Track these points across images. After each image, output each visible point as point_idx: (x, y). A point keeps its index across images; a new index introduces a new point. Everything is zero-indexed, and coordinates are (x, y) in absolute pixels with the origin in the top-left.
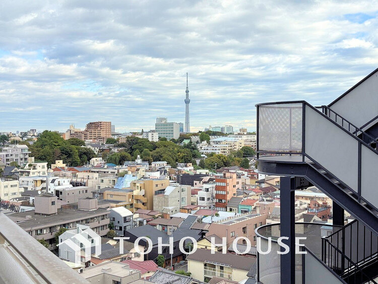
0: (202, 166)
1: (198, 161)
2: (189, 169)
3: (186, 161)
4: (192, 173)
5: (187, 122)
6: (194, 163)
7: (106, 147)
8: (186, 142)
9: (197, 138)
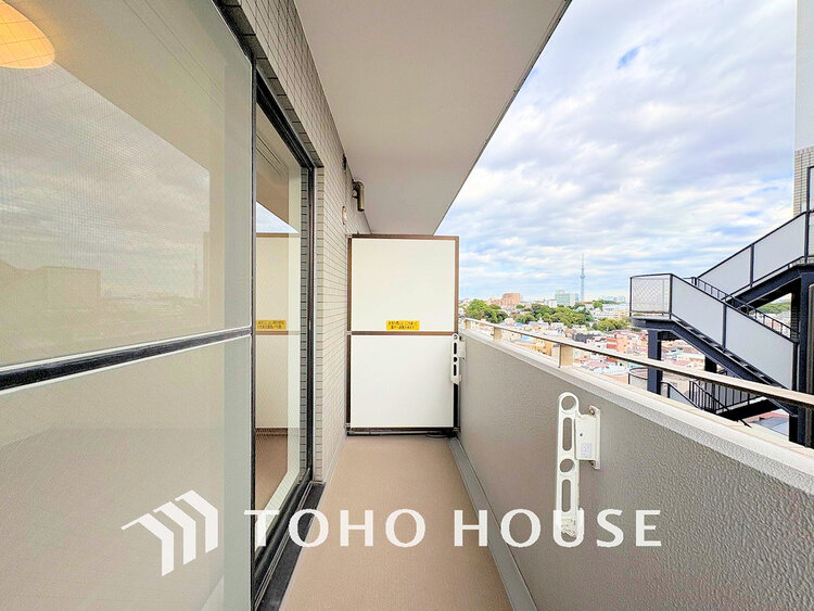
0: (595, 328)
1: (591, 324)
2: (583, 330)
3: (581, 323)
4: (586, 333)
5: (582, 293)
6: (587, 326)
7: (516, 311)
8: (581, 309)
9: (592, 306)
